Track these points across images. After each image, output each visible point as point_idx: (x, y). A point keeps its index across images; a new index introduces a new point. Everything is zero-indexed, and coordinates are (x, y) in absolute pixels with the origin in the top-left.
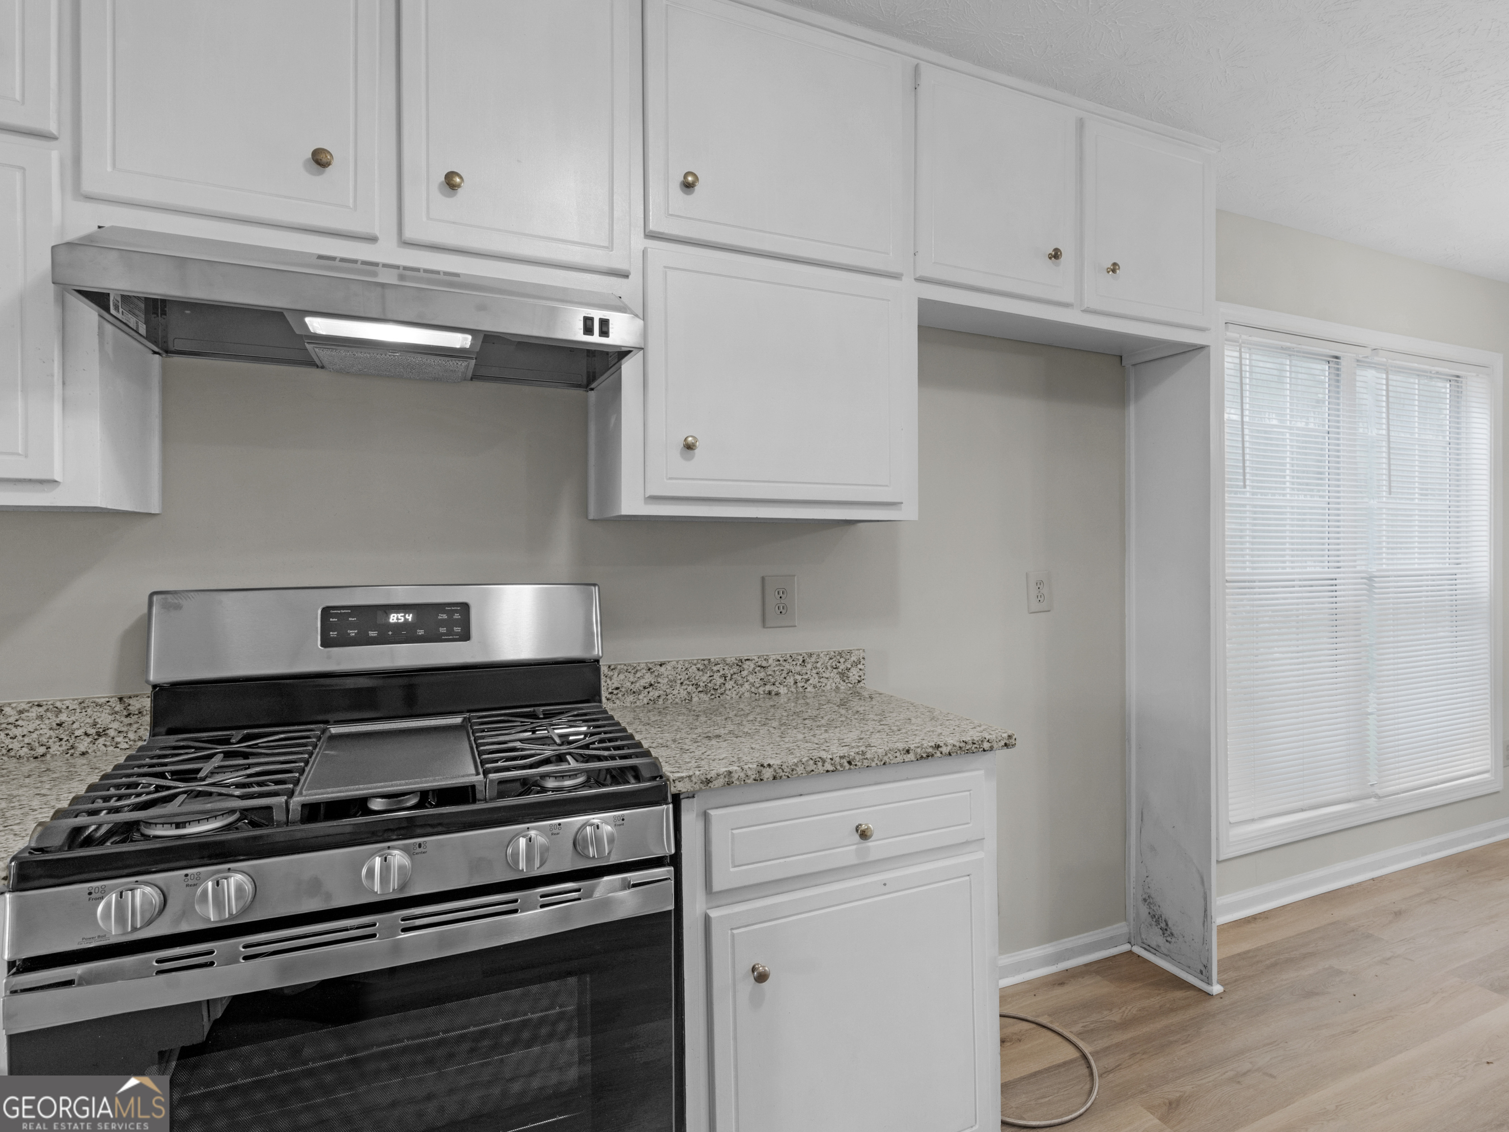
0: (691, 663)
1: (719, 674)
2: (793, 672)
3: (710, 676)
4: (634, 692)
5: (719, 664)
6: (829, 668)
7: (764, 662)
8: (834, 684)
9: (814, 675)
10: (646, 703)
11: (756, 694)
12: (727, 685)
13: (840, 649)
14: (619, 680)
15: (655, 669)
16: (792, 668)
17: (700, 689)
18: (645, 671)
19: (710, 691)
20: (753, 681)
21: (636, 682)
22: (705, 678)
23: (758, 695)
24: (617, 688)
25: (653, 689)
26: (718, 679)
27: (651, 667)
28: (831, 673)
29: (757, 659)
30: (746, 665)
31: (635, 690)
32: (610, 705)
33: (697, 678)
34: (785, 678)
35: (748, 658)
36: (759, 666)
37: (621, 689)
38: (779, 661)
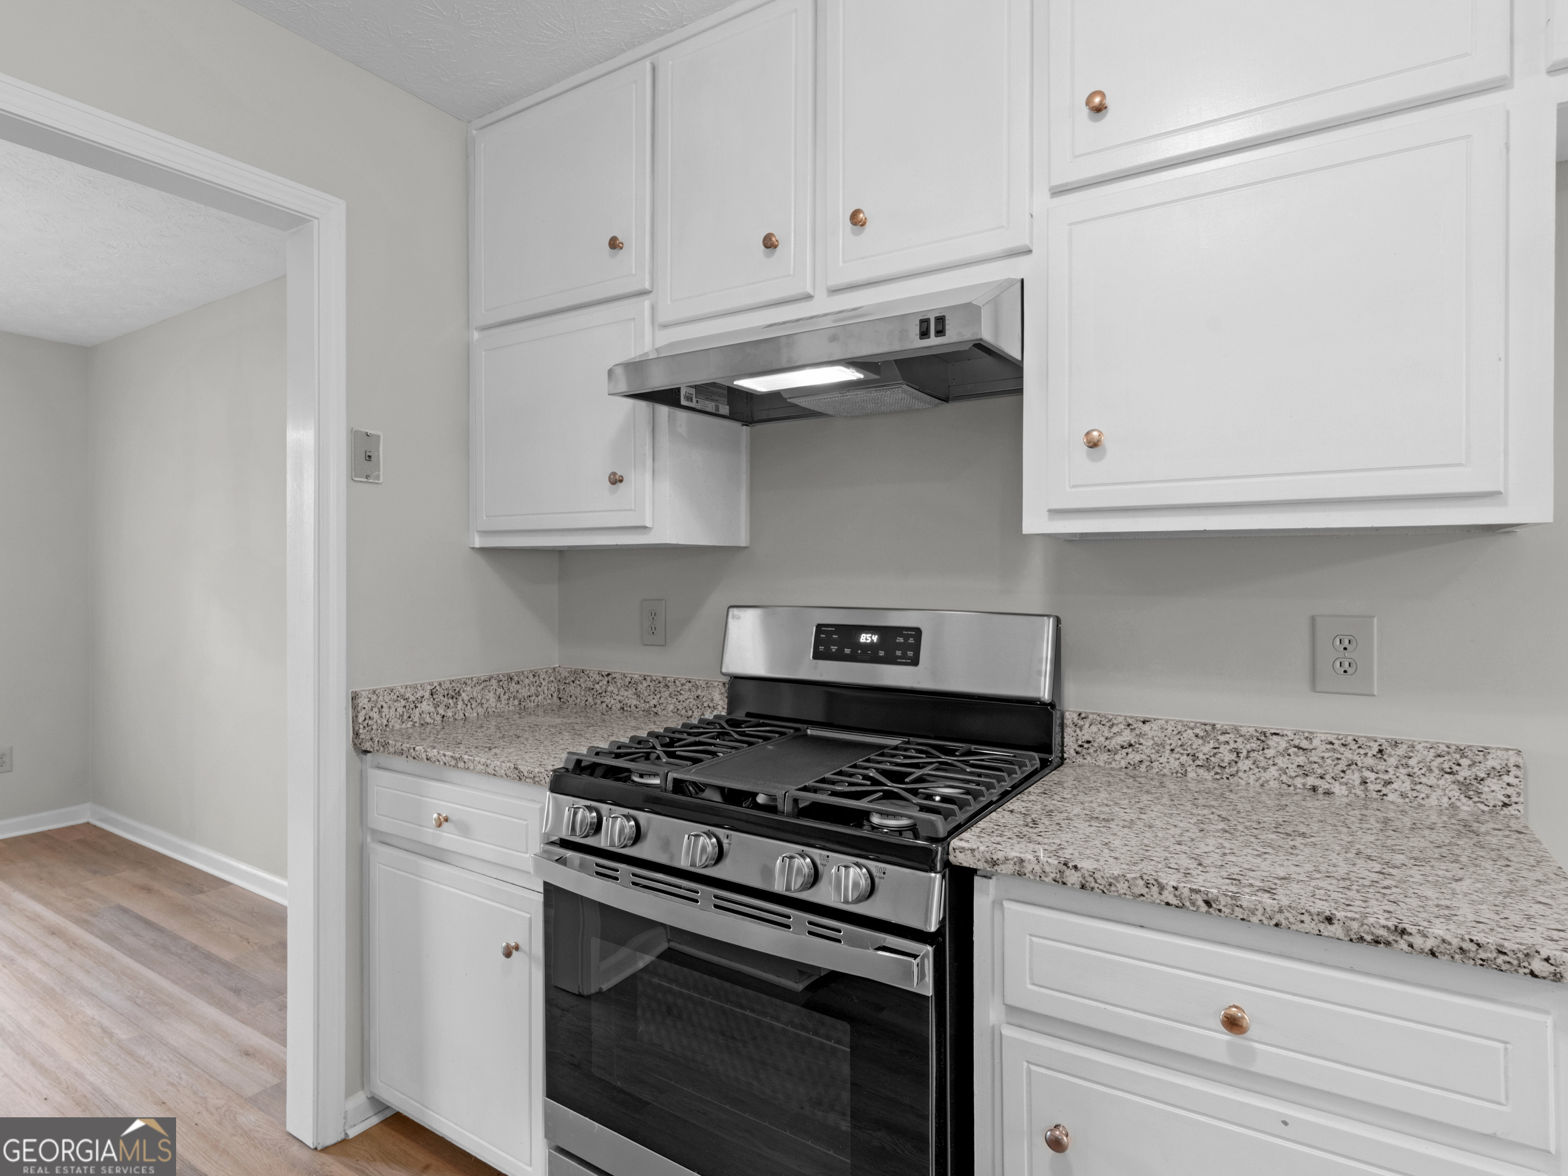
0: (1187, 726)
1: (1228, 747)
2: (1360, 764)
3: (1215, 748)
4: (1109, 750)
5: (1228, 733)
6: (1437, 771)
7: (1305, 741)
8: (1445, 800)
9: (1402, 777)
10: (1124, 766)
11: (1289, 786)
12: (1240, 764)
13: (1462, 743)
14: (1090, 732)
15: (1136, 726)
16: (1356, 758)
17: (1200, 763)
18: (1124, 727)
19: (1214, 768)
20: (1285, 766)
21: (1111, 738)
22: (1207, 748)
23: (1292, 788)
24: (1088, 742)
25: (1133, 750)
26: (1226, 753)
27: (1131, 722)
28: (1438, 779)
29: (1292, 737)
30: (1273, 741)
31: (1110, 748)
32: (1079, 759)
33: (1194, 747)
34: (1343, 772)
35: (1277, 732)
36: (1295, 747)
37: (1093, 743)
38: (1332, 743)
